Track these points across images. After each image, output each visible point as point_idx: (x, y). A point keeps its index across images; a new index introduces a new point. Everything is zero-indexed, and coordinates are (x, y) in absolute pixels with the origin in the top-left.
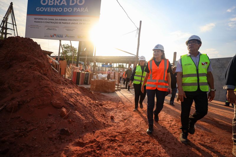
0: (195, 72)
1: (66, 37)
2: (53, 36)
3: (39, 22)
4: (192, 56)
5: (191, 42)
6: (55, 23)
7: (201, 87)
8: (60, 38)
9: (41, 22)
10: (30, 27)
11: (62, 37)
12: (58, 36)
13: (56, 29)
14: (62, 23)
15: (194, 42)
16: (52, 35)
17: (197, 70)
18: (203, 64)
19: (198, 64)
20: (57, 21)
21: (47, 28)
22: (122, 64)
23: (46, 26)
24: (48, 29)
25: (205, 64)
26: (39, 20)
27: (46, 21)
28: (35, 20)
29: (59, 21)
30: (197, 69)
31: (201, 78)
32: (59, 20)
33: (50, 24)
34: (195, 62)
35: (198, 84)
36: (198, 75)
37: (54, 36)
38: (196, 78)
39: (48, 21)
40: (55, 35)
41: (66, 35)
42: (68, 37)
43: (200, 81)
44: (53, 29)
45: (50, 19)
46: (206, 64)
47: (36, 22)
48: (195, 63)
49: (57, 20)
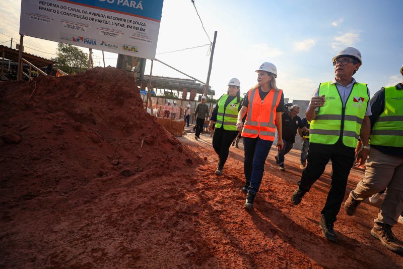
0: (339, 113)
1: (102, 44)
2: (78, 40)
3: (49, 10)
4: (339, 85)
5: (341, 59)
6: (81, 17)
7: (344, 138)
8: (91, 46)
9: (54, 11)
10: (31, 16)
11: (95, 43)
12: (88, 42)
13: (84, 28)
14: (96, 20)
15: (345, 60)
16: (76, 38)
17: (344, 109)
18: (355, 100)
19: (346, 98)
20: (86, 15)
21: (66, 24)
22: (170, 91)
23: (64, 21)
24: (68, 26)
25: (359, 100)
26: (50, 7)
27: (63, 10)
28: (42, 6)
29: (89, 16)
30: (344, 107)
31: (347, 123)
32: (90, 13)
33: (73, 19)
34: (342, 95)
35: (342, 133)
36: (343, 118)
37: (80, 41)
38: (339, 122)
39: (67, 11)
40: (82, 38)
41: (103, 42)
42: (106, 45)
43: (345, 129)
44: (79, 28)
45: (72, 9)
46: (361, 100)
47: (42, 8)
48: (342, 97)
49: (86, 13)
